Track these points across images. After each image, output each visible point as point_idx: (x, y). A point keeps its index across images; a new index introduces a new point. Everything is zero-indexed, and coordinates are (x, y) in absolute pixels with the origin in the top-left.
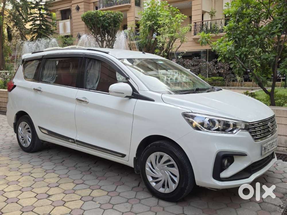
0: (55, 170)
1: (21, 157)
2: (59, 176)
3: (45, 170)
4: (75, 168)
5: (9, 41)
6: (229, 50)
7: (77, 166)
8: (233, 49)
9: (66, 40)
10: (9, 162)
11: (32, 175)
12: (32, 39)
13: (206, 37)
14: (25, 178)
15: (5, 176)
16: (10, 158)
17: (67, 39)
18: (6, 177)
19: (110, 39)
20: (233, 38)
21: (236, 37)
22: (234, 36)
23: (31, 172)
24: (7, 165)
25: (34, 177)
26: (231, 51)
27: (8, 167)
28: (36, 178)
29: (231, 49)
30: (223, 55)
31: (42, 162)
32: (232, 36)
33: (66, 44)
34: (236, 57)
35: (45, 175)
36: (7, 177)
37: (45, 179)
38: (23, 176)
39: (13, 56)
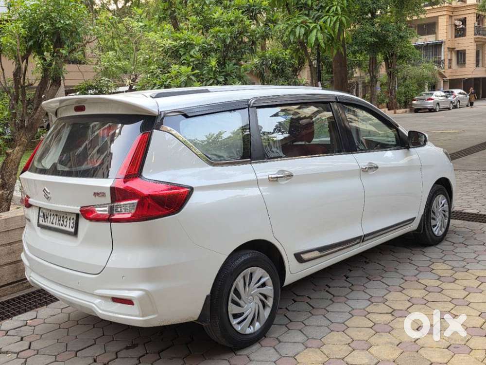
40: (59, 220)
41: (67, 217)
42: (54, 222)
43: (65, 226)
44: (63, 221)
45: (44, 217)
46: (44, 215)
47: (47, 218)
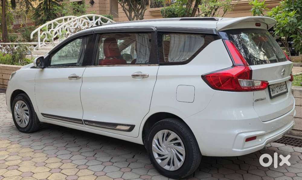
0: (89, 166)
1: (45, 149)
2: (94, 173)
3: (77, 166)
4: (111, 164)
5: (12, 7)
6: (290, 22)
7: (113, 160)
8: (295, 21)
9: (78, 7)
10: (31, 154)
11: (63, 171)
12: (39, 6)
13: (259, 6)
14: (56, 176)
15: (31, 172)
16: (32, 149)
17: (80, 6)
18: (32, 174)
19: (139, 8)
20: (294, 7)
21: (298, 7)
22: (295, 5)
23: (60, 168)
24: (31, 158)
25: (66, 175)
26: (293, 23)
27: (32, 161)
28: (68, 176)
29: (293, 21)
30: (281, 28)
31: (71, 155)
32: (293, 6)
33: (78, 12)
34: (299, 30)
35: (77, 172)
36: (34, 173)
37: (79, 177)
38: (52, 173)
39: (14, 25)
40: (280, 88)
41: (282, 85)
42: (278, 91)
43: (283, 90)
44: (281, 88)
45: (272, 91)
46: (272, 90)
47: (274, 90)
